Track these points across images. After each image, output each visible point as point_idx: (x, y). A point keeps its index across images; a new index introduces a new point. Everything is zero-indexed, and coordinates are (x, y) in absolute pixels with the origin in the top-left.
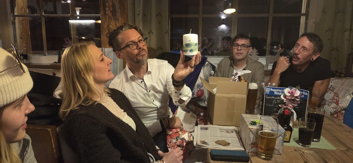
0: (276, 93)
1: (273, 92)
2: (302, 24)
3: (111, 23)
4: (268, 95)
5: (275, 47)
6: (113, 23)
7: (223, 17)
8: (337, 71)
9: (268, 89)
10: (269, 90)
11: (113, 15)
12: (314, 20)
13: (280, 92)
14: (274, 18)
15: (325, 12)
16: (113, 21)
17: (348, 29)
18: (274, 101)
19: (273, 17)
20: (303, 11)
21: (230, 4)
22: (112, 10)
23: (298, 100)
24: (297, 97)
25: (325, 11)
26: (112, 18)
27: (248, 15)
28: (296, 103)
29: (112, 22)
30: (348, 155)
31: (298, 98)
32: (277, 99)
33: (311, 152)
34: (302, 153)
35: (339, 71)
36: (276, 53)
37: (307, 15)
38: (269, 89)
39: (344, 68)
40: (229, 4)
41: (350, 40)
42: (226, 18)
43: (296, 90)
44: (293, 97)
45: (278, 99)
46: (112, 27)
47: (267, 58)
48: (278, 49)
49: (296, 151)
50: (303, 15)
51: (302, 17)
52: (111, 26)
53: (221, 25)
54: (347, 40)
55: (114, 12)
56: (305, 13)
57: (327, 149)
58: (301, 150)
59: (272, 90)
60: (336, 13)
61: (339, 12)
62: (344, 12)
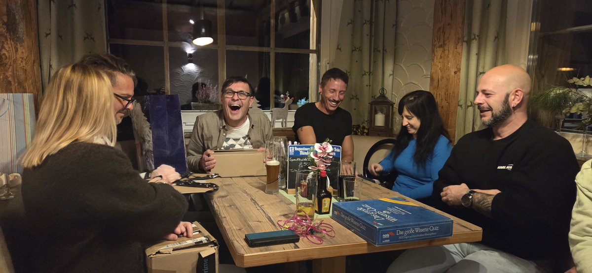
0: (302, 153)
1: (298, 152)
2: (312, 64)
3: (5, 45)
4: (292, 157)
5: (282, 96)
6: (10, 46)
8: (359, 125)
11: (8, 30)
12: (326, 60)
13: (306, 151)
14: (277, 54)
15: (340, 49)
16: (9, 42)
17: (367, 73)
18: (300, 165)
19: (275, 53)
20: (313, 46)
21: (203, 30)
22: (6, 20)
25: (339, 47)
26: (8, 37)
28: (328, 161)
29: (7, 43)
31: (331, 156)
32: (303, 162)
35: (361, 126)
36: (284, 105)
37: (318, 52)
39: (366, 121)
40: (201, 30)
41: (370, 86)
43: (327, 145)
45: (305, 161)
46: (6, 53)
47: (272, 111)
48: (286, 98)
50: (313, 52)
51: (311, 54)
52: (4, 51)
53: (187, 64)
54: (367, 86)
55: (11, 27)
56: (315, 49)
59: (296, 149)
60: (353, 51)
61: (356, 49)
62: (361, 50)
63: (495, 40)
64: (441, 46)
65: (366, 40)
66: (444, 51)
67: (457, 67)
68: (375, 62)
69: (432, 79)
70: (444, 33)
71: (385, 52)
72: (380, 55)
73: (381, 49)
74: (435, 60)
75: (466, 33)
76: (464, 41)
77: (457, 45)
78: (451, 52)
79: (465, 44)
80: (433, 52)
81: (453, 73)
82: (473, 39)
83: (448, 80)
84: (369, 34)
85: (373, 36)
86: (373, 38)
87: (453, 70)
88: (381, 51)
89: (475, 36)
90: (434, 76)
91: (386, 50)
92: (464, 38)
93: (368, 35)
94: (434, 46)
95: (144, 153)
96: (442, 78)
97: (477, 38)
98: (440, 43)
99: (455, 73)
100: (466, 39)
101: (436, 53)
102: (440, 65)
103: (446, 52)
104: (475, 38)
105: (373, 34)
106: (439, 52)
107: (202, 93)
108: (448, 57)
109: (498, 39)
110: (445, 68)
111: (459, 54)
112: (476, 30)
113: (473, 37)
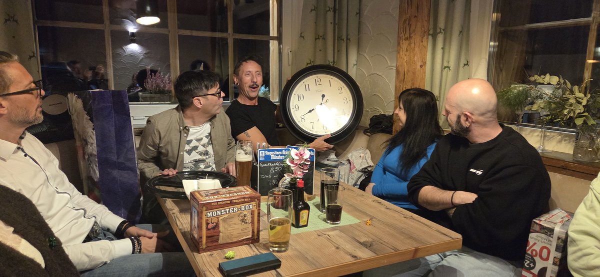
0: (273, 158)
1: (269, 156)
4: (263, 162)
7: (132, 29)
9: (262, 153)
10: (264, 154)
19: (234, 39)
20: (273, 32)
21: (148, 9)
23: (309, 163)
24: (306, 160)
27: (195, 33)
28: (305, 168)
30: (375, 225)
31: (308, 161)
33: (337, 232)
34: (329, 237)
37: (279, 38)
38: (264, 152)
40: (146, 8)
42: (137, 32)
43: (304, 150)
44: (302, 161)
45: (276, 167)
49: (319, 236)
50: (273, 38)
51: (271, 41)
53: (129, 44)
57: (351, 223)
58: (325, 233)
59: (267, 153)
60: (316, 39)
61: (319, 37)
62: (324, 39)
63: (459, 34)
64: (406, 39)
65: (330, 28)
66: (410, 44)
67: (422, 61)
68: (338, 51)
69: (398, 72)
70: (410, 25)
71: (348, 41)
72: (344, 45)
73: (344, 37)
74: (401, 53)
75: (431, 26)
76: (429, 35)
77: (423, 38)
78: (417, 45)
79: (430, 37)
80: (399, 44)
81: (419, 67)
82: (439, 33)
83: (414, 73)
84: (333, 21)
85: (337, 24)
86: (337, 27)
87: (419, 64)
88: (345, 39)
89: (441, 31)
90: (400, 69)
91: (349, 39)
92: (429, 31)
93: (331, 23)
94: (399, 38)
95: (87, 157)
96: (408, 71)
97: (442, 31)
98: (407, 36)
99: (421, 66)
100: (431, 32)
101: (402, 47)
102: (406, 59)
103: (412, 45)
104: (440, 32)
105: (337, 23)
106: (405, 45)
107: (152, 82)
108: (414, 50)
109: (462, 34)
110: (411, 62)
111: (425, 47)
112: (441, 24)
113: (439, 31)
